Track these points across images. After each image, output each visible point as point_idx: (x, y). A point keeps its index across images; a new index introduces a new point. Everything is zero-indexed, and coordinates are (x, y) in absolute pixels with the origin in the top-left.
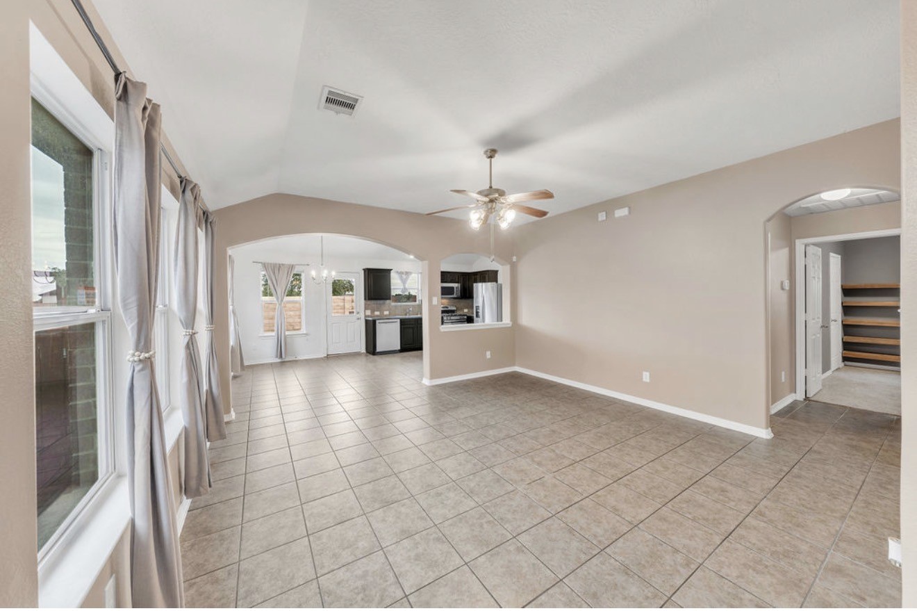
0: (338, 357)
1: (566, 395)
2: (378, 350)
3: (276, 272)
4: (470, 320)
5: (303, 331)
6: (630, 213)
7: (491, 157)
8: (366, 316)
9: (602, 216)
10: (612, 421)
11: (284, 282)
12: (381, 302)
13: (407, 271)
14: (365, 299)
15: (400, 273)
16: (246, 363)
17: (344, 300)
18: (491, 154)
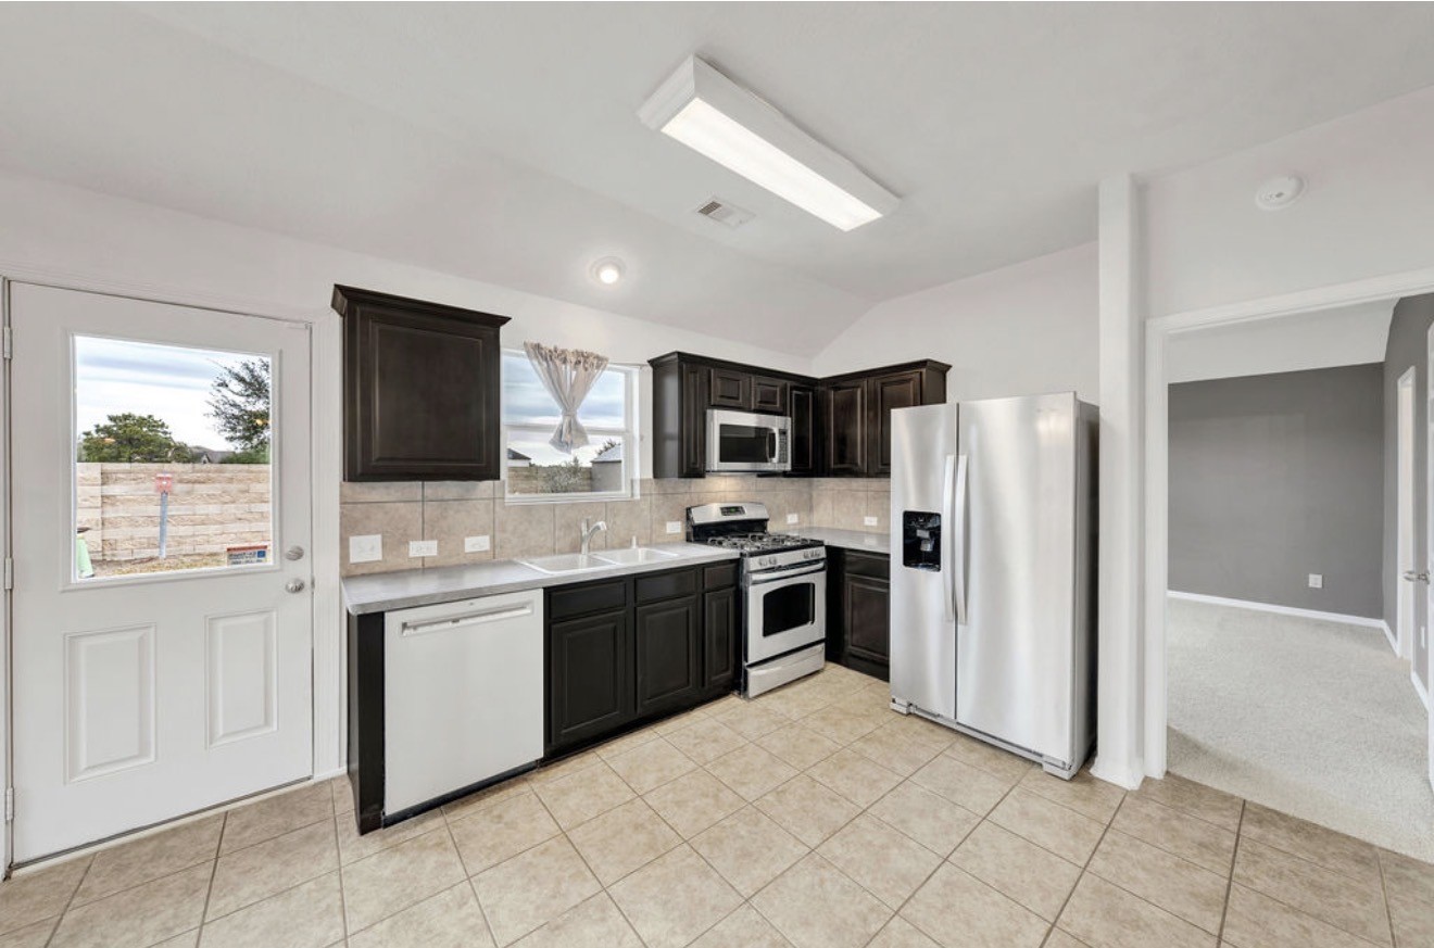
12: (450, 488)
13: (586, 348)
15: (546, 356)
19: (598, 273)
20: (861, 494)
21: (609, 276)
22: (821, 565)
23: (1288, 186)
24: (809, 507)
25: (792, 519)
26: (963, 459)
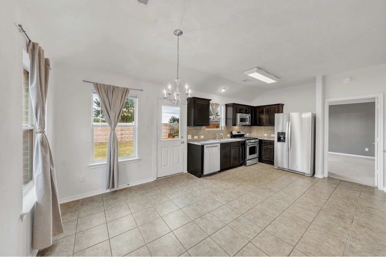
5: (135, 156)
8: (188, 140)
14: (189, 125)
15: (211, 105)
19: (221, 91)
20: (263, 129)
21: (223, 91)
22: (257, 143)
23: (349, 80)
24: (250, 132)
25: (248, 134)
26: (290, 123)
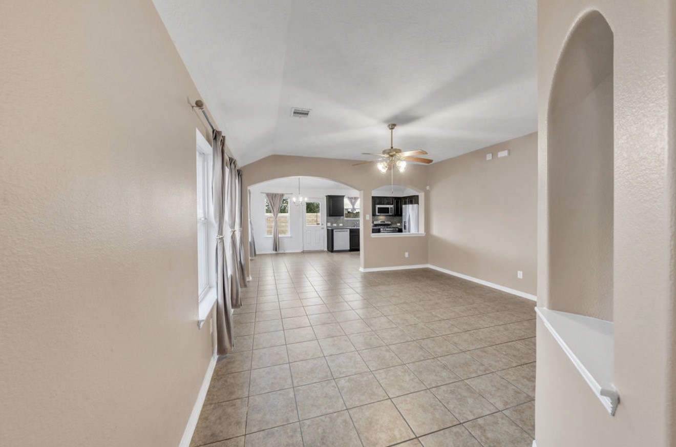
0: (310, 252)
1: (458, 285)
2: (335, 249)
3: (274, 198)
4: (400, 231)
5: (289, 235)
6: (509, 154)
7: (392, 129)
8: (327, 227)
9: (489, 157)
10: (485, 302)
11: (278, 205)
12: (338, 217)
13: (355, 196)
15: (350, 198)
16: (257, 253)
17: (317, 216)
18: (392, 126)
25: (399, 224)
